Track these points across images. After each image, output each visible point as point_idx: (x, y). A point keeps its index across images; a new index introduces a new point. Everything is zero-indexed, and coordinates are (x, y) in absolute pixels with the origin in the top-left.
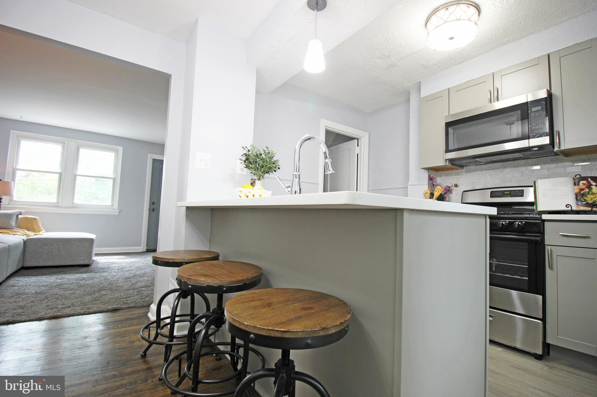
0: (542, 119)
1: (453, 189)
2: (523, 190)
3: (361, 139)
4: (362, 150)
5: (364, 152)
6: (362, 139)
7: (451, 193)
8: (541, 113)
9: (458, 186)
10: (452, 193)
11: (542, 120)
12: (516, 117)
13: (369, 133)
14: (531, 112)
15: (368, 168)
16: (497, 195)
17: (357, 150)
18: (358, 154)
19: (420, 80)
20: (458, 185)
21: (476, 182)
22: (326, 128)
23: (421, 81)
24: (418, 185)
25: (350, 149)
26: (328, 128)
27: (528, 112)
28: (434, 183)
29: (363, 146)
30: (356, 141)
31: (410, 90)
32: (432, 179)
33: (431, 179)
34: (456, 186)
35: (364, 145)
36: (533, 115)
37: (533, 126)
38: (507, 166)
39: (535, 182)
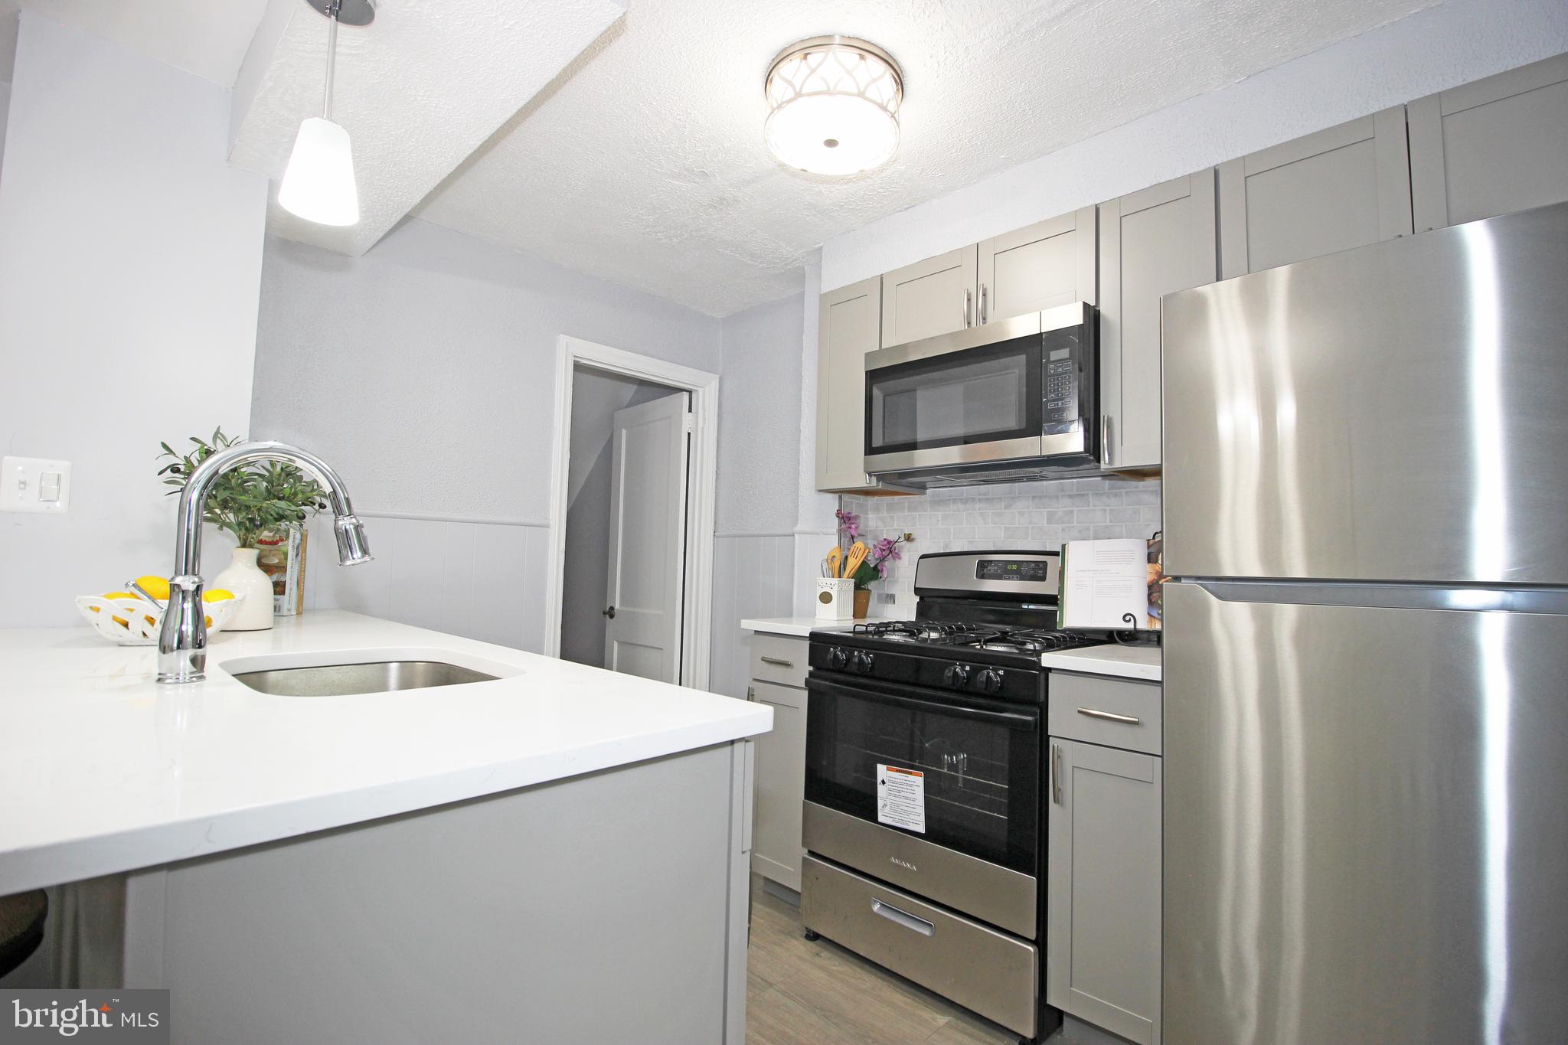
0: (1070, 382)
1: (902, 547)
2: (1045, 563)
3: (696, 391)
4: (700, 425)
5: (703, 428)
6: (701, 390)
7: (897, 556)
8: (1068, 365)
9: (913, 540)
10: (900, 558)
11: (1071, 385)
12: (1017, 371)
13: (718, 376)
14: (1049, 362)
15: (714, 472)
16: (992, 571)
17: (687, 421)
18: (689, 434)
19: (821, 245)
20: (913, 537)
21: (952, 531)
22: (574, 361)
23: (821, 247)
24: (817, 534)
25: (669, 417)
26: (577, 359)
27: (1042, 361)
28: (853, 532)
29: (701, 412)
30: (686, 395)
31: (806, 268)
32: (849, 519)
33: (845, 519)
34: (909, 538)
35: (704, 409)
36: (1052, 371)
37: (1050, 401)
38: (1019, 493)
39: (1064, 547)
